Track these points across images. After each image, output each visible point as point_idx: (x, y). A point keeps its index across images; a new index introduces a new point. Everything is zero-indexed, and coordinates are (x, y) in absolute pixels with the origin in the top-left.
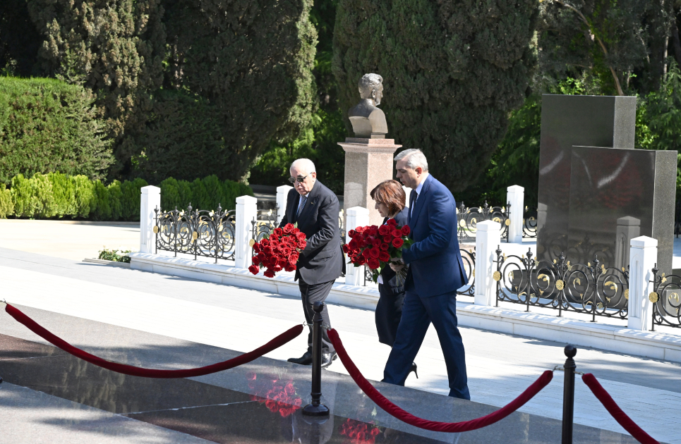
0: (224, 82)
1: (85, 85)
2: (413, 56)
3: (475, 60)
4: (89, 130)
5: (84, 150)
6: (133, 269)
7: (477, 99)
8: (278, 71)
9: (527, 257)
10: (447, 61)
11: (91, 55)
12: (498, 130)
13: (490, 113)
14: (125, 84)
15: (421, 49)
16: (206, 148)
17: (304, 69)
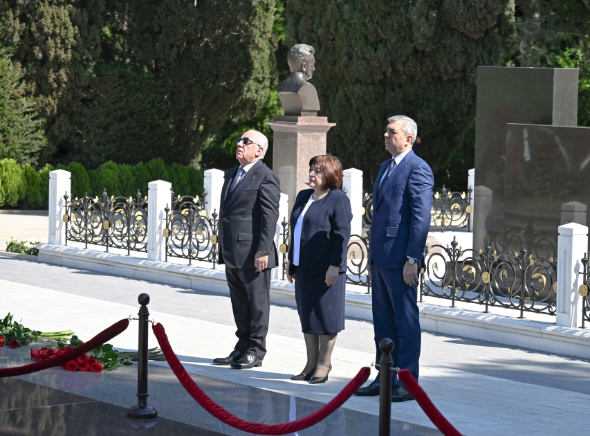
0: (170, 54)
1: (13, 59)
2: (373, 24)
3: (443, 29)
4: (17, 108)
5: (12, 131)
6: (40, 262)
7: (446, 72)
8: (230, 42)
9: (452, 247)
10: (411, 29)
11: (19, 26)
12: (470, 106)
13: (461, 87)
14: (57, 57)
15: (382, 17)
16: (151, 128)
17: (260, 39)
